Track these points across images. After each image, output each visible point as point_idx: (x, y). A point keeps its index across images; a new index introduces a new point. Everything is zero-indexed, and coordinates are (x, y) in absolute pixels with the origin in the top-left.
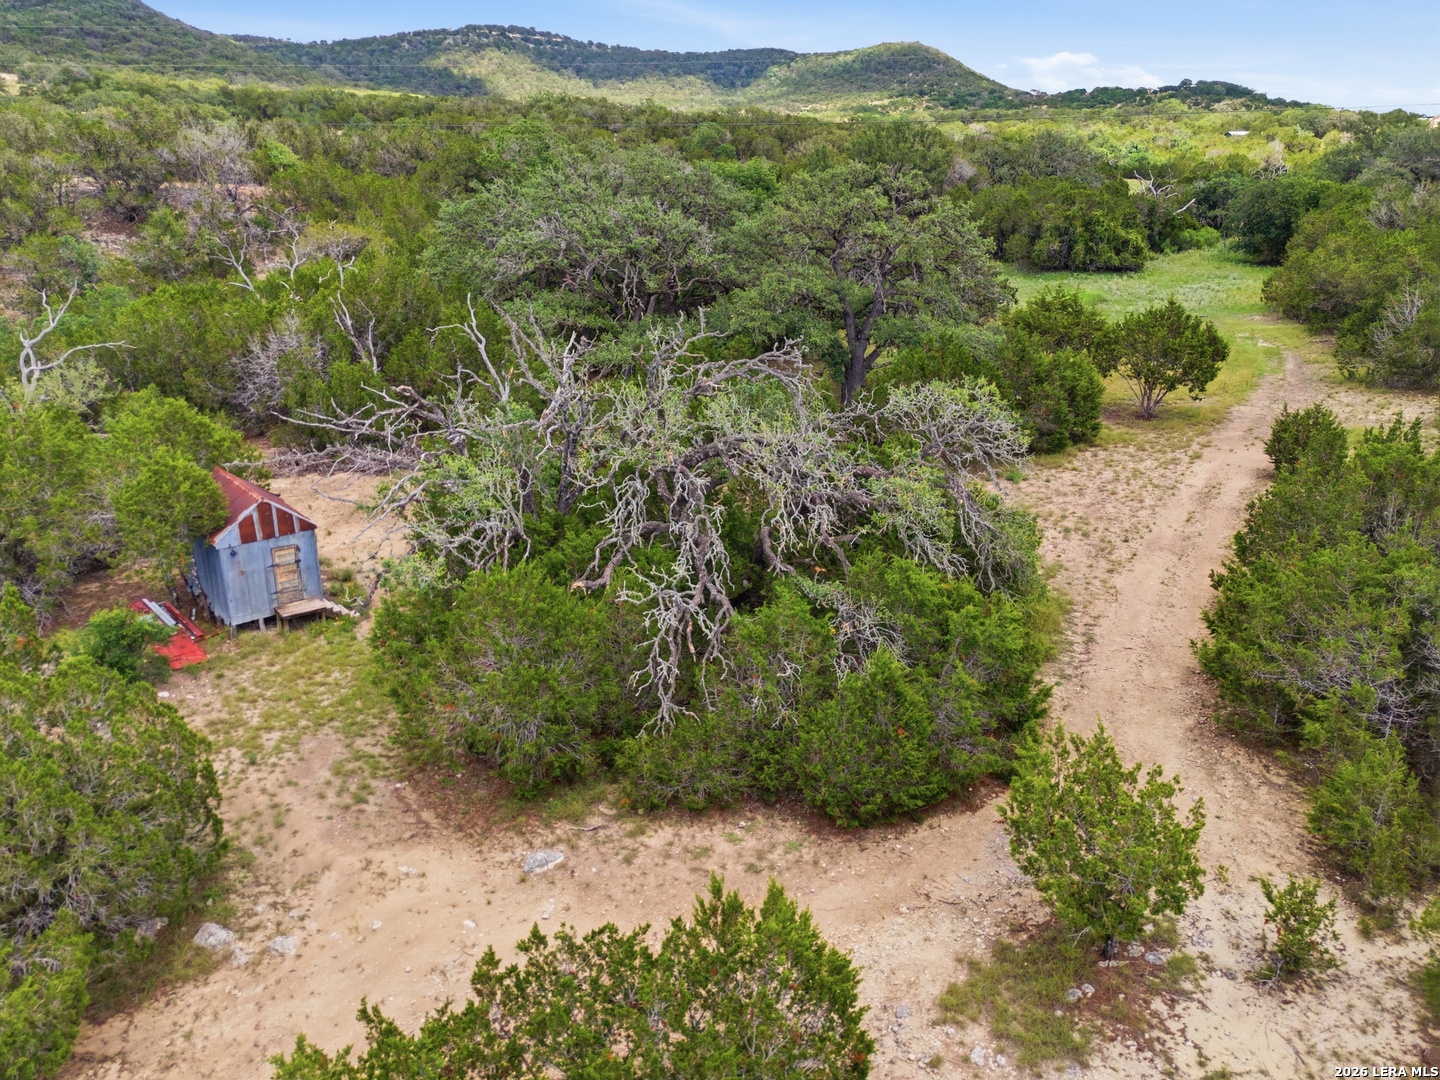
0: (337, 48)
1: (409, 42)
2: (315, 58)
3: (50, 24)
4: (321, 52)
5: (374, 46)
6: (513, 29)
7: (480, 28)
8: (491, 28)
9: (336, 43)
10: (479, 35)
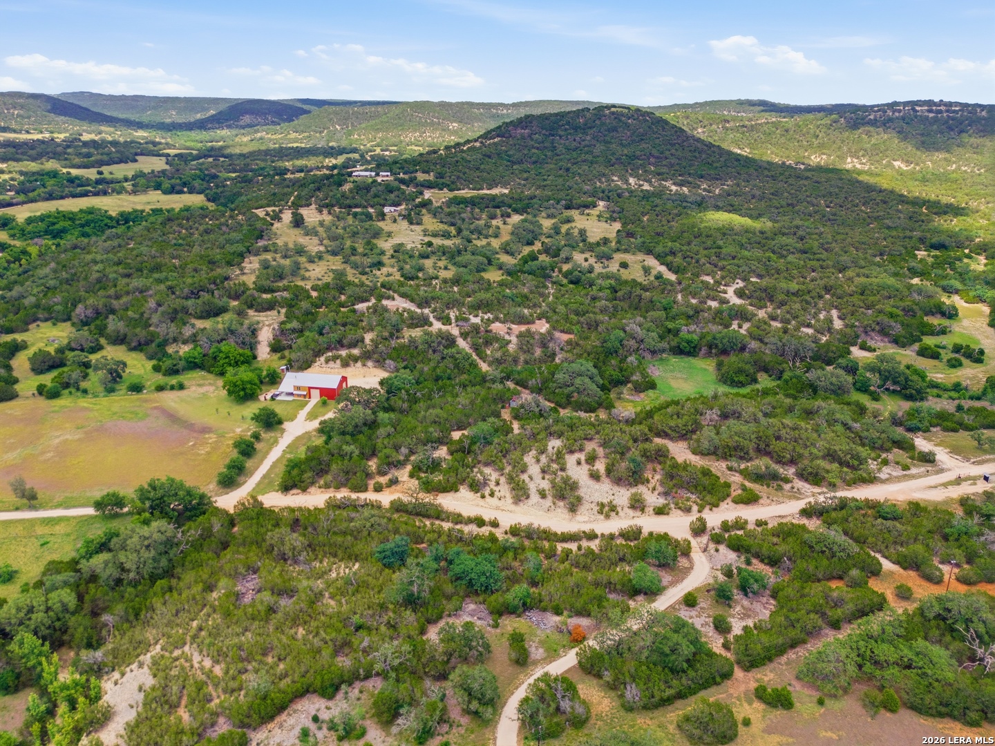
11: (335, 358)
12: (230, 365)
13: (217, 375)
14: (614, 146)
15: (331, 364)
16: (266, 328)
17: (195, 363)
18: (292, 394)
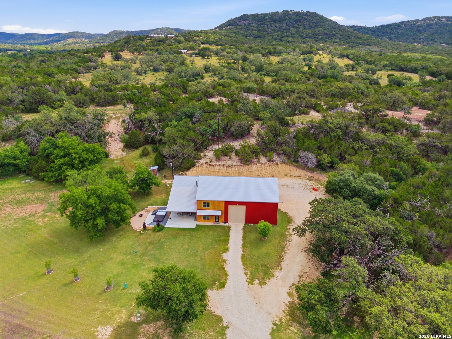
0: (380, 28)
1: (405, 25)
2: (373, 32)
3: (317, 32)
4: (375, 29)
5: (393, 26)
6: (443, 17)
7: (431, 18)
8: (435, 17)
9: (380, 26)
10: (430, 21)
11: (225, 153)
12: (73, 166)
13: (50, 183)
14: (301, 29)
15: (225, 161)
16: (113, 121)
17: (15, 165)
18: (193, 215)
